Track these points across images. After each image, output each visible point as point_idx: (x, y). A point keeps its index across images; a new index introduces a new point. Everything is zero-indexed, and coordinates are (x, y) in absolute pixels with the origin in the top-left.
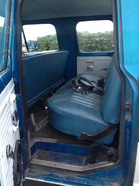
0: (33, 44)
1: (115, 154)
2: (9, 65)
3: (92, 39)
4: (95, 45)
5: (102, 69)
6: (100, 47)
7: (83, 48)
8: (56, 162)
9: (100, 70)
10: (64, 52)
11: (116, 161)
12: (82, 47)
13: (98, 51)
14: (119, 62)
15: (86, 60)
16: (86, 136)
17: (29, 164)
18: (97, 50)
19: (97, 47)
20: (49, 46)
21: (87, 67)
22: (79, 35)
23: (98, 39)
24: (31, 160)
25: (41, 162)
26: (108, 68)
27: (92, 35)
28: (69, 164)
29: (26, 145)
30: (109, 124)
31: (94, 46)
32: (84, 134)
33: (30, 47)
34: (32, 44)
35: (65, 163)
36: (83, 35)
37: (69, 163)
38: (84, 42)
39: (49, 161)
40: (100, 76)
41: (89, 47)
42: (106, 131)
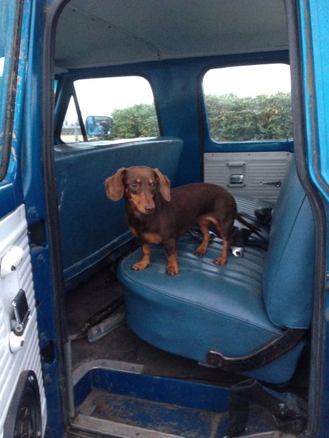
0: (101, 124)
1: (297, 411)
2: (14, 173)
3: (244, 111)
4: (251, 125)
5: (267, 184)
6: (262, 129)
7: (221, 134)
8: (140, 427)
9: (261, 186)
10: (171, 141)
11: (300, 432)
12: (220, 131)
13: (260, 139)
14: (308, 162)
15: (228, 161)
16: (218, 360)
17: (68, 427)
18: (255, 138)
19: (257, 131)
20: (140, 130)
21: (229, 179)
22: (211, 102)
23: (257, 112)
24: (73, 419)
25: (100, 425)
26: (282, 182)
27: (245, 101)
28: (173, 433)
29: (62, 379)
30: (284, 329)
31: (250, 128)
32: (214, 354)
33: (92, 131)
34: (98, 124)
35: (164, 431)
36: (221, 102)
37: (174, 430)
38: (223, 118)
39: (122, 422)
40: (261, 201)
41: (236, 132)
42: (275, 347)
